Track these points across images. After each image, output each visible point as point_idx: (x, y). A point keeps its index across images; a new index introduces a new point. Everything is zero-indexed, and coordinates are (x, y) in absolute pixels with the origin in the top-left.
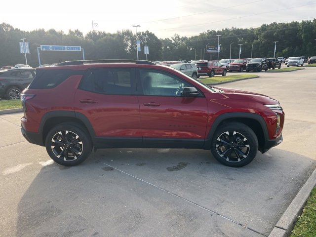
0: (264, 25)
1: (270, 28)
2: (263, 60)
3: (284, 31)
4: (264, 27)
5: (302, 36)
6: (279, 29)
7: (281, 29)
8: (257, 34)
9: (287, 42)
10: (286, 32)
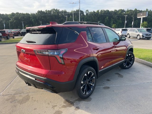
0: (13, 13)
1: (16, 15)
2: (18, 30)
3: (24, 17)
4: (13, 14)
5: (33, 20)
6: (21, 16)
7: (22, 16)
8: (10, 17)
9: (26, 22)
10: (25, 18)
